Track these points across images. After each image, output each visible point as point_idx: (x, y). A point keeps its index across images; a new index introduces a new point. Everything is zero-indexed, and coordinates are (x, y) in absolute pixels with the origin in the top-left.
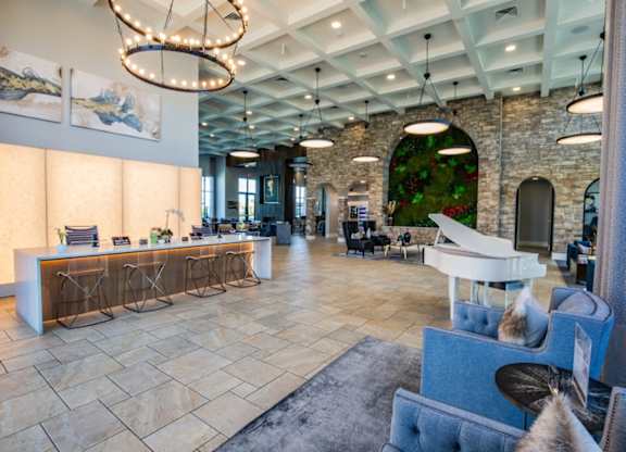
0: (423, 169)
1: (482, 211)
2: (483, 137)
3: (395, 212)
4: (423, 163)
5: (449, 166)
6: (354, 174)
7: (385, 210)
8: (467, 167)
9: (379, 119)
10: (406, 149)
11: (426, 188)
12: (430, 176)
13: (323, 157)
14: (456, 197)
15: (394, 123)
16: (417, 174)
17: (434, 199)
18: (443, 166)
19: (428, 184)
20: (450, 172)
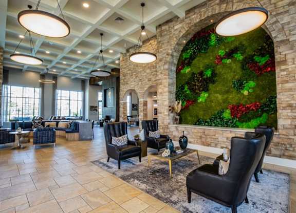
0: (207, 67)
1: (284, 108)
2: (278, 14)
3: (182, 110)
4: (206, 61)
5: (235, 60)
6: (150, 80)
7: (172, 109)
8: (257, 59)
9: (163, 28)
10: (190, 52)
11: (211, 86)
12: (214, 74)
13: (129, 70)
14: (246, 93)
15: (176, 28)
16: (201, 74)
17: (220, 97)
18: (228, 61)
19: (213, 82)
20: (236, 67)
